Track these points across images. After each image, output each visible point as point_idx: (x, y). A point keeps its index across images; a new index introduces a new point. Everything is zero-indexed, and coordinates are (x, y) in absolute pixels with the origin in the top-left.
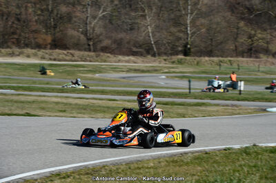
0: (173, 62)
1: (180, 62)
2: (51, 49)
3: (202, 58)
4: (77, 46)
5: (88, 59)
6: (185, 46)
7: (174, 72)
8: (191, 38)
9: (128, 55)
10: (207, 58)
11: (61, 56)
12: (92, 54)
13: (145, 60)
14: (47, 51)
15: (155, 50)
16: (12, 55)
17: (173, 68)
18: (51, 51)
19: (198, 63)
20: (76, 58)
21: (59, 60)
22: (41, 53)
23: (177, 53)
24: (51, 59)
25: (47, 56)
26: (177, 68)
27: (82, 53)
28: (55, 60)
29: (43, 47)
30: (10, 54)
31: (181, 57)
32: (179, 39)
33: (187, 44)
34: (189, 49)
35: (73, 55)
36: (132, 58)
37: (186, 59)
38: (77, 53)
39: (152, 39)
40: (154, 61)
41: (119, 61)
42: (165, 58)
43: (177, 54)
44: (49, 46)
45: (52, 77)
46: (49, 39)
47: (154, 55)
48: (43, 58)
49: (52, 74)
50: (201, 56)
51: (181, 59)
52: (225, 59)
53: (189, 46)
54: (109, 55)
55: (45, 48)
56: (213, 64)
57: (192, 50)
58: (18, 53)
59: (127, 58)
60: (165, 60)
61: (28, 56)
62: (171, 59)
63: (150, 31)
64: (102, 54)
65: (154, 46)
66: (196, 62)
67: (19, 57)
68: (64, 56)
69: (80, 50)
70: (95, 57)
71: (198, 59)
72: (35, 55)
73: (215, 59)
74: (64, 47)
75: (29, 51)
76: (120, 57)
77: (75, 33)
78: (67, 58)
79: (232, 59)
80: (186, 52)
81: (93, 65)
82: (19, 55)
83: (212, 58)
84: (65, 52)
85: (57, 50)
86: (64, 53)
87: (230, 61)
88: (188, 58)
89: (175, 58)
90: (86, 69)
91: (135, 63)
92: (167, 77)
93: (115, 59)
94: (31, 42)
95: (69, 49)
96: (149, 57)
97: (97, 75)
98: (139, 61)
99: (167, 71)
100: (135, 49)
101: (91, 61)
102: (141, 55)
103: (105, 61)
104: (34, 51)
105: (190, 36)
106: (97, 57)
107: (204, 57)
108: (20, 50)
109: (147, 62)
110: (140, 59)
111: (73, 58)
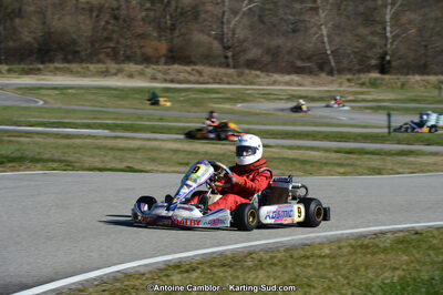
0: (363, 84)
1: (374, 84)
2: (166, 63)
3: (410, 77)
4: (207, 59)
5: (225, 79)
6: (382, 58)
7: (364, 100)
8: (392, 43)
9: (289, 73)
10: (418, 78)
11: (182, 76)
12: (231, 71)
13: (316, 81)
14: (160, 67)
15: (333, 64)
16: (106, 73)
17: (362, 93)
18: (166, 67)
19: (403, 86)
20: (206, 78)
21: (180, 82)
22: (150, 70)
23: (368, 69)
24: (165, 81)
25: (160, 75)
26: (368, 93)
27: (215, 70)
28: (172, 81)
29: (154, 60)
30: (102, 72)
31: (375, 75)
32: (372, 46)
33: (386, 54)
34: (389, 62)
35: (200, 73)
36: (295, 78)
37: (383, 79)
38: (207, 70)
39: (328, 47)
40: (331, 83)
41: (275, 83)
42: (349, 77)
43: (369, 71)
44: (163, 60)
45: (167, 109)
46: (163, 47)
47: (331, 73)
48: (154, 79)
49: (168, 104)
50: (407, 74)
51: (376, 79)
53: (388, 58)
54: (258, 73)
55: (157, 63)
56: (429, 86)
57: (394, 64)
58: (114, 71)
59: (287, 78)
60: (349, 80)
61: (131, 76)
62: (359, 79)
63: (325, 33)
64: (247, 71)
65: (331, 57)
66: (399, 84)
67: (116, 78)
68: (186, 75)
69: (212, 65)
70: (235, 77)
71: (403, 78)
72: (142, 74)
73: (432, 78)
74: (187, 61)
75: (132, 67)
76: (277, 77)
77: (204, 38)
78: (192, 78)
80: (384, 68)
81: (234, 90)
82: (115, 74)
83: (426, 77)
84: (189, 69)
85: (176, 67)
86: (187, 71)
88: (387, 77)
89: (365, 77)
90: (220, 96)
91: (300, 85)
92: (353, 108)
93: (267, 79)
94: (135, 53)
95: (195, 64)
96: (323, 75)
97: (239, 105)
98: (306, 82)
99: (351, 98)
100: (299, 64)
101: (229, 83)
102: (311, 72)
103: (252, 83)
104: (139, 67)
105: (390, 41)
106: (239, 76)
107: (414, 74)
108: (117, 66)
109: (319, 85)
110: (308, 79)
111: (201, 79)
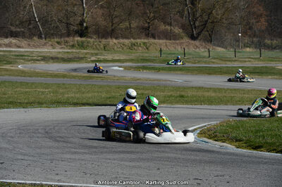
0: (73, 46)
3: (109, 40)
6: (81, 24)
8: (87, 13)
9: (7, 37)
10: (115, 41)
13: (31, 43)
15: (41, 30)
19: (104, 47)
31: (78, 39)
33: (83, 21)
34: (87, 28)
36: (14, 41)
37: (88, 42)
40: (45, 44)
42: (56, 40)
43: (74, 36)
47: (40, 37)
51: (83, 42)
52: (138, 41)
53: (85, 24)
59: (6, 41)
60: (58, 43)
62: (67, 42)
66: (102, 46)
71: (104, 41)
79: (146, 41)
83: (121, 41)
87: (144, 43)
89: (70, 39)
91: (19, 47)
96: (36, 38)
98: (23, 45)
100: (13, 29)
105: (86, 11)
107: (111, 38)
110: (24, 42)
